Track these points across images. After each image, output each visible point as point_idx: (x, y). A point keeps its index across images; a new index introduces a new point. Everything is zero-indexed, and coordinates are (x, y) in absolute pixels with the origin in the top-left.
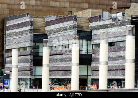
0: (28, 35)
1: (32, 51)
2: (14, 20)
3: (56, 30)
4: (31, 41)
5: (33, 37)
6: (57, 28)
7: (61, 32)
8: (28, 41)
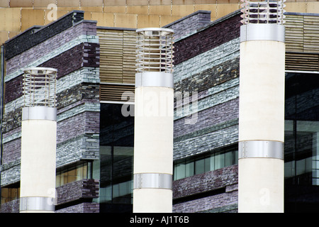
0: (77, 111)
1: (92, 181)
2: (31, 51)
3: (198, 81)
4: (89, 136)
5: (98, 118)
6: (200, 71)
7: (216, 90)
8: (78, 138)
